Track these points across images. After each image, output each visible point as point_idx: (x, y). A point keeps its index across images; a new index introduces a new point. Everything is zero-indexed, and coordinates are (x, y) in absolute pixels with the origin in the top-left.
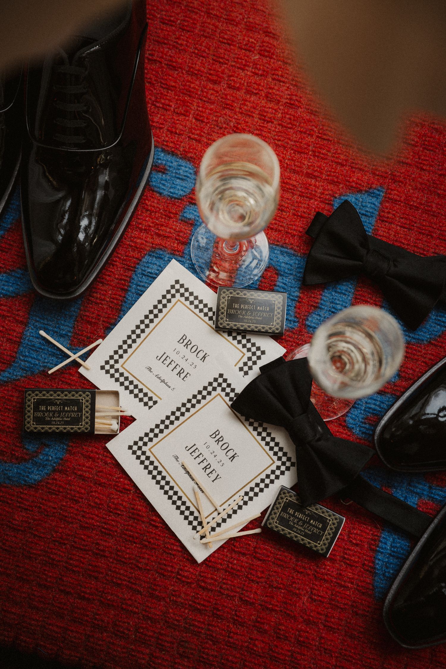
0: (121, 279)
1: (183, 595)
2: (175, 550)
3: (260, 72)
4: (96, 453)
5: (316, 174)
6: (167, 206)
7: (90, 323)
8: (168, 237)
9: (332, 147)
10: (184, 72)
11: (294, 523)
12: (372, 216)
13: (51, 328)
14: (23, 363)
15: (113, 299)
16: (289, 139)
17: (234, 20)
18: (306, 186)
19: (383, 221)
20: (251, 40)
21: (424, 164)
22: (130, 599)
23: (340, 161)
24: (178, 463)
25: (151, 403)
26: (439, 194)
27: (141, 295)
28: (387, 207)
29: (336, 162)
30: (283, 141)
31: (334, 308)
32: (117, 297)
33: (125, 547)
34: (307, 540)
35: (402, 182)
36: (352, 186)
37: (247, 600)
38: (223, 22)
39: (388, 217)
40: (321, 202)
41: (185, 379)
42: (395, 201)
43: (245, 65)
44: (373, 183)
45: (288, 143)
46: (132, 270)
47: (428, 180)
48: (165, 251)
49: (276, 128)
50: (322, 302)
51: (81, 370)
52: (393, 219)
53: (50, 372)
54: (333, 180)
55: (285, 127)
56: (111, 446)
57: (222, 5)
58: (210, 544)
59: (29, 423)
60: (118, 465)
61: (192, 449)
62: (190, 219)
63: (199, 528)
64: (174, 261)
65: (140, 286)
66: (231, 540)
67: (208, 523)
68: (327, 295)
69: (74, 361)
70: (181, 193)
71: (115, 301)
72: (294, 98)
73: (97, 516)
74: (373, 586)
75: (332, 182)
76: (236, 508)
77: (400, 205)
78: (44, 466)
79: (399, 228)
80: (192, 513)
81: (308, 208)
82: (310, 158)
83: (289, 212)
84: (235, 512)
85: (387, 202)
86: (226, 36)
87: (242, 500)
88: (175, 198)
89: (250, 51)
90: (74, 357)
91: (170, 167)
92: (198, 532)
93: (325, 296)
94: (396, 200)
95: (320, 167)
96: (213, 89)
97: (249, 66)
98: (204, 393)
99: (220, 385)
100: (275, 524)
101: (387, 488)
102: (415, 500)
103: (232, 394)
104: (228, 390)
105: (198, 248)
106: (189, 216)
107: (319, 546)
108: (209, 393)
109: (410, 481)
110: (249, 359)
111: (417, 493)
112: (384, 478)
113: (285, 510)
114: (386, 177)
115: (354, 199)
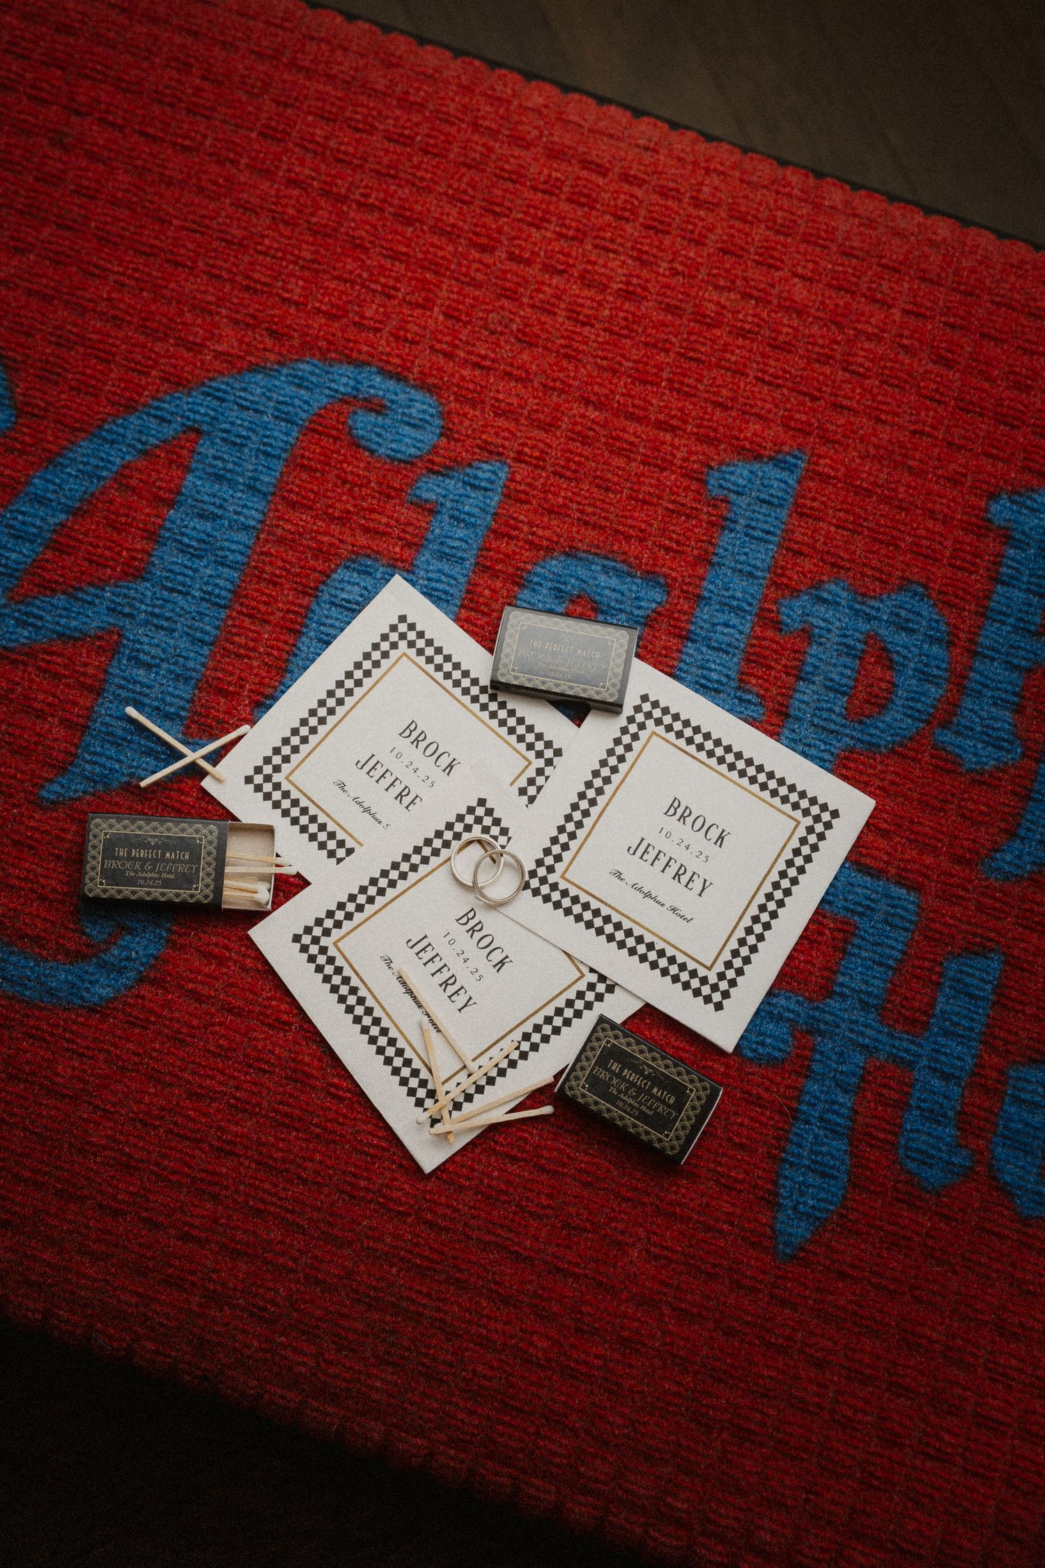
0: (288, 611)
1: (388, 1238)
2: (376, 1146)
3: (571, 233)
4: (226, 947)
5: (675, 422)
6: (385, 476)
7: (225, 693)
8: (385, 533)
9: (705, 373)
10: (425, 228)
11: (619, 1091)
12: (781, 506)
13: (147, 701)
14: (89, 767)
15: (272, 647)
16: (623, 356)
17: (523, 139)
18: (656, 445)
19: (802, 515)
20: (554, 174)
21: (882, 411)
22: (281, 1242)
23: (721, 400)
24: (390, 972)
25: (341, 853)
26: (910, 467)
27: (328, 643)
28: (810, 490)
29: (713, 403)
30: (612, 359)
31: (704, 677)
32: (280, 644)
33: (275, 1136)
35: (840, 443)
36: (743, 448)
37: (517, 1252)
38: (503, 142)
39: (812, 508)
40: (683, 475)
41: (410, 808)
42: (825, 479)
43: (543, 219)
44: (783, 443)
45: (620, 364)
46: (310, 595)
47: (890, 441)
48: (376, 560)
49: (598, 335)
50: (682, 665)
51: (207, 784)
52: (821, 511)
53: (143, 784)
54: (707, 436)
55: (616, 333)
56: (258, 934)
57: (502, 111)
58: (451, 1137)
59: (92, 879)
60: (269, 971)
61: (420, 946)
62: (427, 501)
63: (429, 1103)
64: (397, 579)
65: (324, 625)
66: (493, 1129)
67: (447, 1093)
68: (691, 651)
69: (193, 764)
70: (413, 451)
71: (275, 653)
72: (635, 281)
73: (222, 1072)
74: (772, 1229)
75: (705, 439)
76: (504, 1065)
77: (835, 485)
78: (120, 971)
79: (833, 529)
80: (415, 1073)
81: (657, 487)
82: (663, 394)
83: (622, 493)
84: (502, 1073)
85: (812, 479)
86: (507, 167)
87: (517, 1048)
88: (400, 461)
89: (551, 194)
90: (192, 756)
91: (392, 402)
92: (425, 1110)
93: (687, 654)
94: (829, 477)
95: (681, 410)
96: (480, 261)
97: (548, 221)
98: (448, 835)
99: (479, 820)
100: (581, 1091)
101: (806, 1034)
102: (859, 1059)
103: (503, 840)
104: (495, 831)
105: (443, 556)
106: (425, 495)
107: (668, 1140)
108: (457, 836)
109: (851, 1022)
110: (540, 772)
111: (864, 1047)
112: (799, 1015)
113: (602, 1062)
114: (810, 434)
115: (746, 473)
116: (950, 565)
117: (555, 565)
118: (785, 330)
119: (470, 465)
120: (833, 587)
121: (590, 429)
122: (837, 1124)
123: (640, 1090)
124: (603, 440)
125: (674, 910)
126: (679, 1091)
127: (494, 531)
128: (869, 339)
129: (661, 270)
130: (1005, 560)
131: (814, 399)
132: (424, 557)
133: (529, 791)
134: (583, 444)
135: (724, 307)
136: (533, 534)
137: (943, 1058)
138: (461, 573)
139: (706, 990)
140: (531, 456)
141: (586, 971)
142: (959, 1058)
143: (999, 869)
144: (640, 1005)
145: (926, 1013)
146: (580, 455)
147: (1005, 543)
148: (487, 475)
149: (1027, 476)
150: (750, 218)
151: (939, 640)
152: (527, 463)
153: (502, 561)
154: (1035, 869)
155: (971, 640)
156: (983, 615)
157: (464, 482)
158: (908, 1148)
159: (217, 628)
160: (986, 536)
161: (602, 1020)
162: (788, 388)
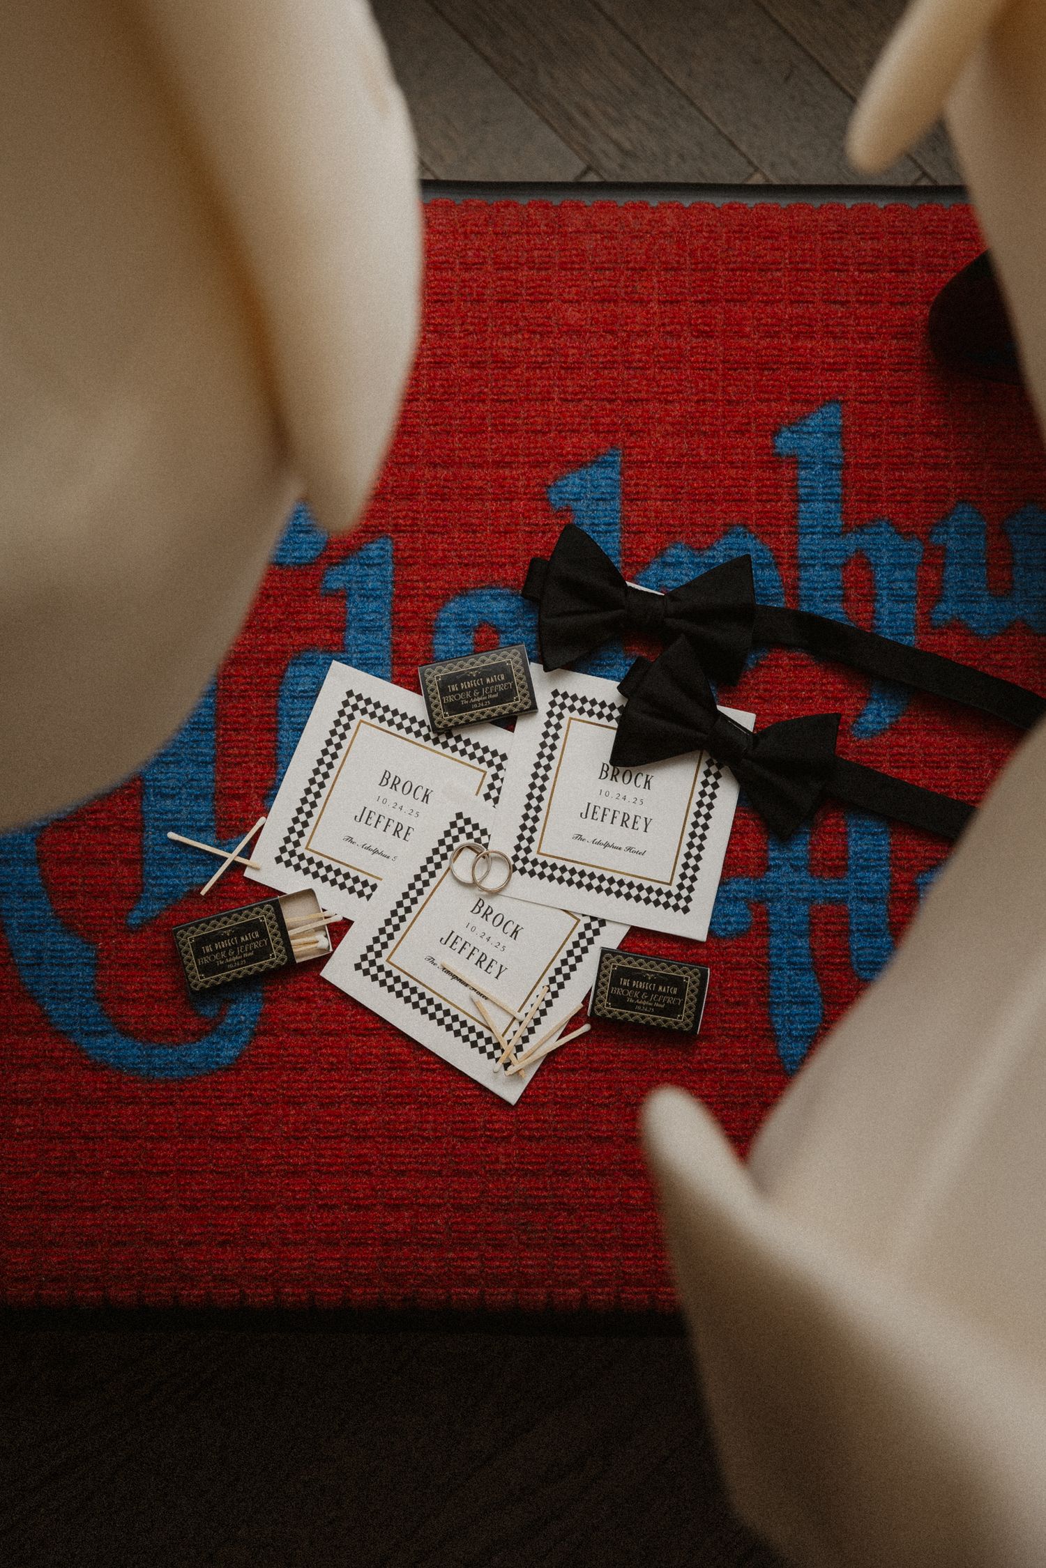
0: (263, 715)
1: (502, 1158)
2: (470, 1096)
4: (308, 989)
5: (507, 459)
6: (297, 581)
7: (238, 797)
9: (519, 409)
11: (635, 999)
12: (613, 499)
13: (181, 824)
14: (156, 890)
15: (260, 748)
16: (451, 417)
18: (499, 483)
19: (632, 501)
21: (667, 393)
22: (427, 1187)
23: (539, 428)
24: (436, 967)
25: (367, 891)
26: (705, 432)
27: (302, 730)
28: (631, 477)
29: (533, 432)
30: (442, 423)
32: (265, 744)
33: (395, 1114)
34: (660, 1019)
35: (643, 431)
36: (569, 462)
37: (599, 1137)
39: (638, 493)
40: (529, 500)
41: (407, 838)
42: (641, 464)
44: (599, 447)
45: (450, 425)
46: (274, 697)
47: (682, 416)
48: (315, 651)
49: (425, 406)
51: (248, 874)
52: (646, 492)
53: (203, 893)
54: (537, 461)
56: (327, 973)
58: (522, 1073)
59: (193, 977)
60: (345, 997)
61: (451, 940)
62: (337, 590)
63: (498, 1053)
64: (334, 662)
65: (294, 716)
66: (551, 1056)
67: (509, 1041)
69: (234, 863)
70: (312, 553)
71: (264, 752)
72: (439, 352)
73: (339, 1081)
74: (778, 1056)
75: (536, 464)
76: (543, 1006)
77: (650, 467)
78: (239, 1032)
79: (659, 503)
80: (480, 1035)
81: (512, 516)
82: (492, 437)
83: (486, 530)
84: (543, 1013)
85: (629, 468)
87: (549, 991)
88: (305, 564)
90: (231, 857)
92: (497, 1060)
94: (642, 462)
95: (510, 447)
98: (443, 850)
99: (462, 830)
100: (606, 1009)
101: (759, 905)
102: (804, 909)
103: (484, 839)
104: (477, 834)
105: (365, 630)
106: (335, 585)
107: (681, 1021)
108: (450, 848)
109: (790, 883)
110: (495, 777)
111: (805, 899)
112: (750, 893)
113: (615, 982)
114: (617, 431)
115: (577, 481)
116: (758, 501)
117: (453, 606)
118: (572, 351)
119: (360, 549)
120: (674, 551)
121: (444, 487)
122: (802, 963)
123: (649, 993)
124: (457, 491)
125: (629, 849)
126: (677, 982)
127: (397, 596)
128: (639, 335)
129: (457, 334)
130: (799, 483)
131: (610, 401)
132: (351, 635)
133: (492, 795)
134: (443, 500)
135: (516, 349)
136: (429, 587)
137: (865, 888)
138: (382, 641)
139: (672, 901)
140: (405, 526)
141: (580, 917)
142: (877, 884)
143: (866, 731)
144: (627, 929)
145: (844, 859)
146: (444, 511)
147: (796, 468)
148: (376, 553)
149: (798, 406)
150: (512, 265)
151: (768, 565)
152: (404, 531)
153: (411, 618)
154: (893, 720)
155: (792, 557)
156: (796, 533)
157: (361, 564)
158: (859, 963)
159: (214, 748)
160: (780, 467)
161: (604, 951)
162: (588, 399)
